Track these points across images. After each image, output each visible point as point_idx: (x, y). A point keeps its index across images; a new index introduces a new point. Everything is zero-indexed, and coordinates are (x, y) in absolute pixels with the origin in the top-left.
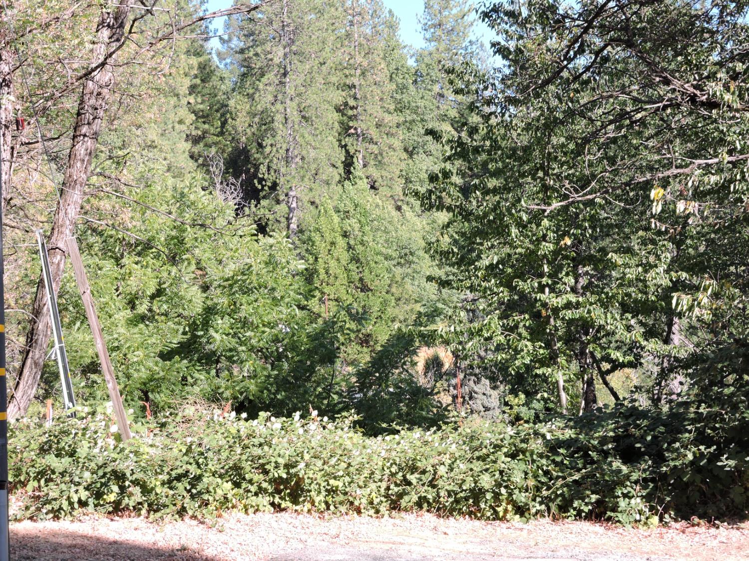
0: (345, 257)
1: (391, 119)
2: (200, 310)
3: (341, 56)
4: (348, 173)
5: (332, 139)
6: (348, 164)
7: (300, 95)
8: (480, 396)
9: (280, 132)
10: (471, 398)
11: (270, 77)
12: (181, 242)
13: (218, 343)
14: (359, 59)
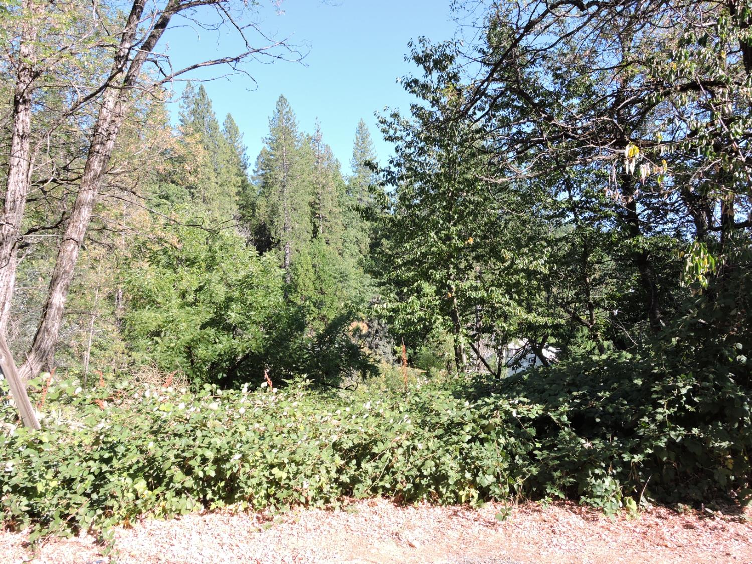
0: (313, 277)
1: (337, 210)
2: (223, 299)
3: (312, 178)
4: (315, 236)
5: (307, 218)
6: (315, 232)
7: (291, 197)
8: (381, 347)
9: (282, 215)
10: (377, 348)
11: (277, 187)
12: (213, 259)
13: (233, 318)
14: (321, 180)
